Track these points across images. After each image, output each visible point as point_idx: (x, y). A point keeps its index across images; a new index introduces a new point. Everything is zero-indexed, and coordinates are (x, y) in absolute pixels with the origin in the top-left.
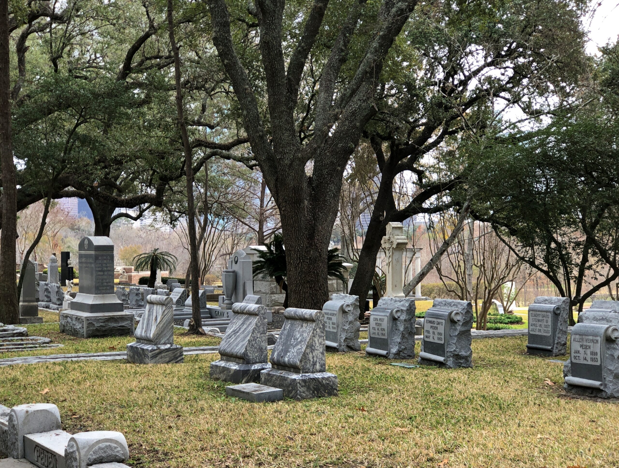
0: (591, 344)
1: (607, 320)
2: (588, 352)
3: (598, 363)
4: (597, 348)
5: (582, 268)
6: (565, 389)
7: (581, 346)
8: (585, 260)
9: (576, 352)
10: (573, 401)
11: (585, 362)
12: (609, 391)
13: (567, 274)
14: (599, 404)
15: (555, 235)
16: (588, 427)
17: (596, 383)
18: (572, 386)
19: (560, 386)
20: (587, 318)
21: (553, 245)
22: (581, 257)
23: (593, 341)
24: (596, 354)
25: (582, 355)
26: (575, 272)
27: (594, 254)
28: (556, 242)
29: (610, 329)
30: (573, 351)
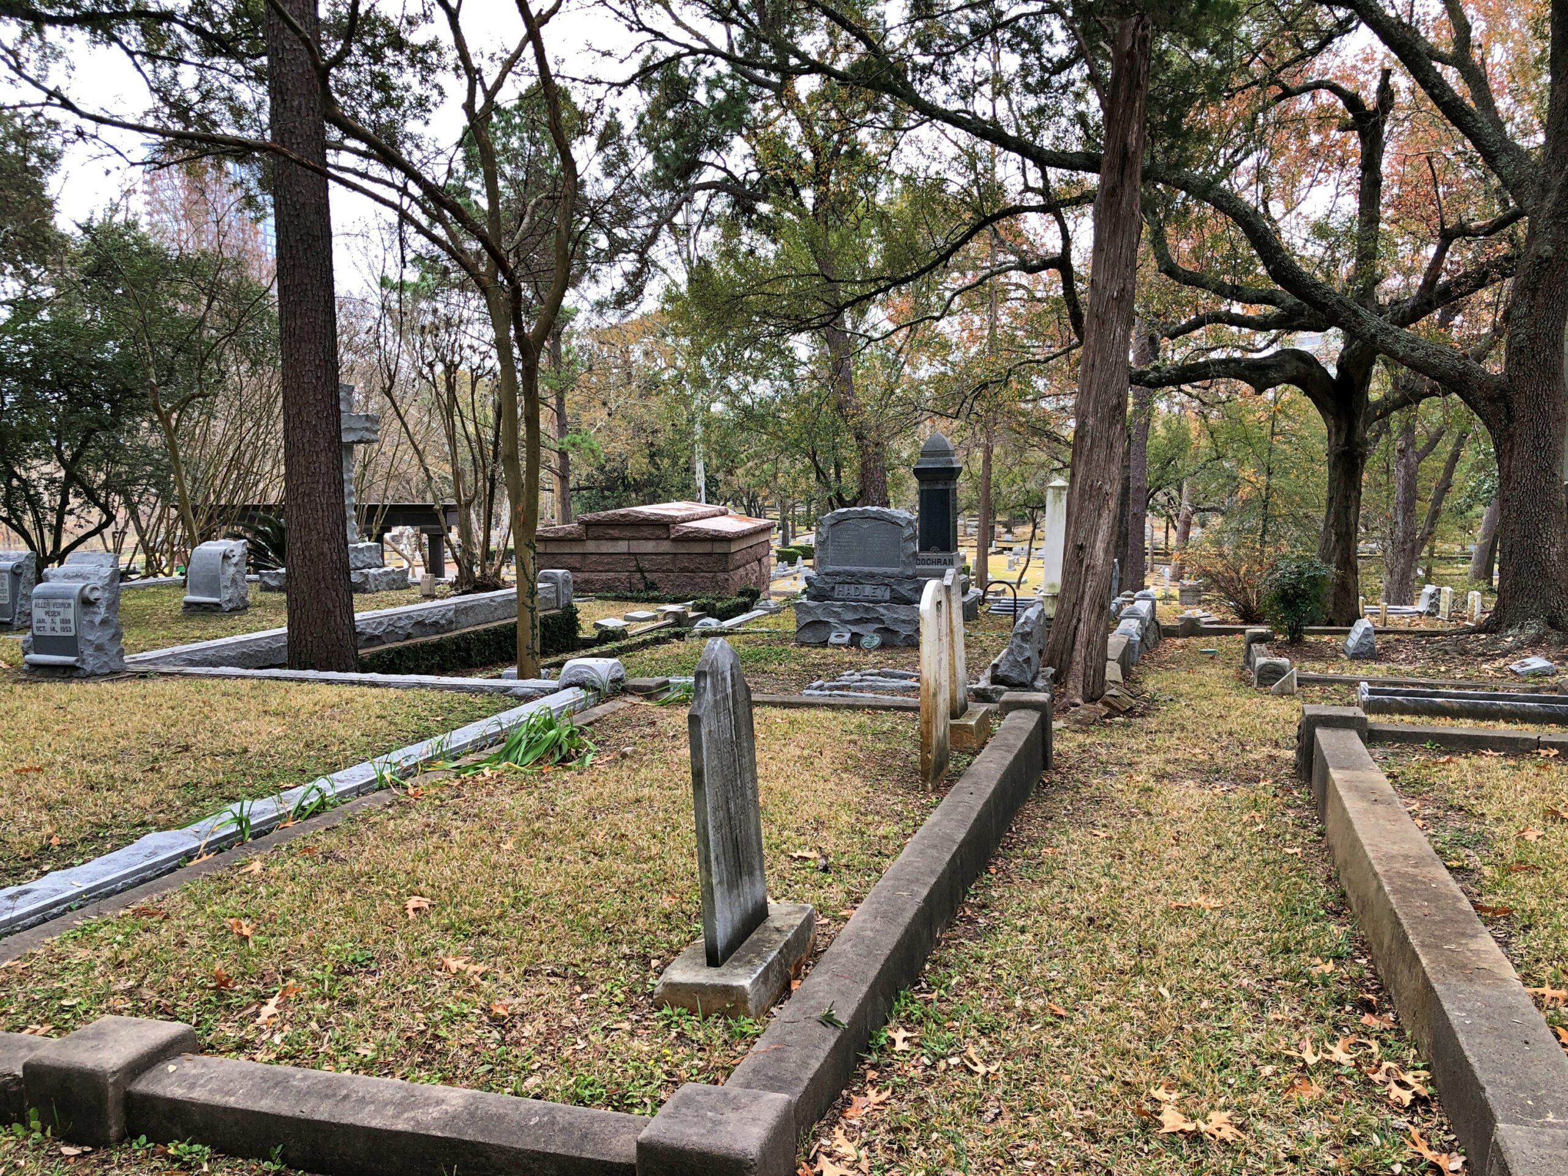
0: (61, 610)
1: (84, 577)
2: (58, 619)
3: (72, 634)
4: (70, 614)
5: (61, 512)
6: (25, 671)
7: (47, 613)
8: (65, 502)
9: (39, 621)
10: (34, 686)
11: (54, 634)
12: (88, 668)
13: (38, 522)
14: (74, 686)
15: (17, 469)
16: (50, 716)
17: (71, 659)
18: (35, 667)
19: (19, 669)
20: (55, 576)
21: (15, 483)
22: (58, 498)
23: (63, 605)
24: (69, 621)
25: (48, 626)
26: (51, 518)
27: (77, 495)
28: (19, 478)
29: (88, 589)
30: (35, 620)
